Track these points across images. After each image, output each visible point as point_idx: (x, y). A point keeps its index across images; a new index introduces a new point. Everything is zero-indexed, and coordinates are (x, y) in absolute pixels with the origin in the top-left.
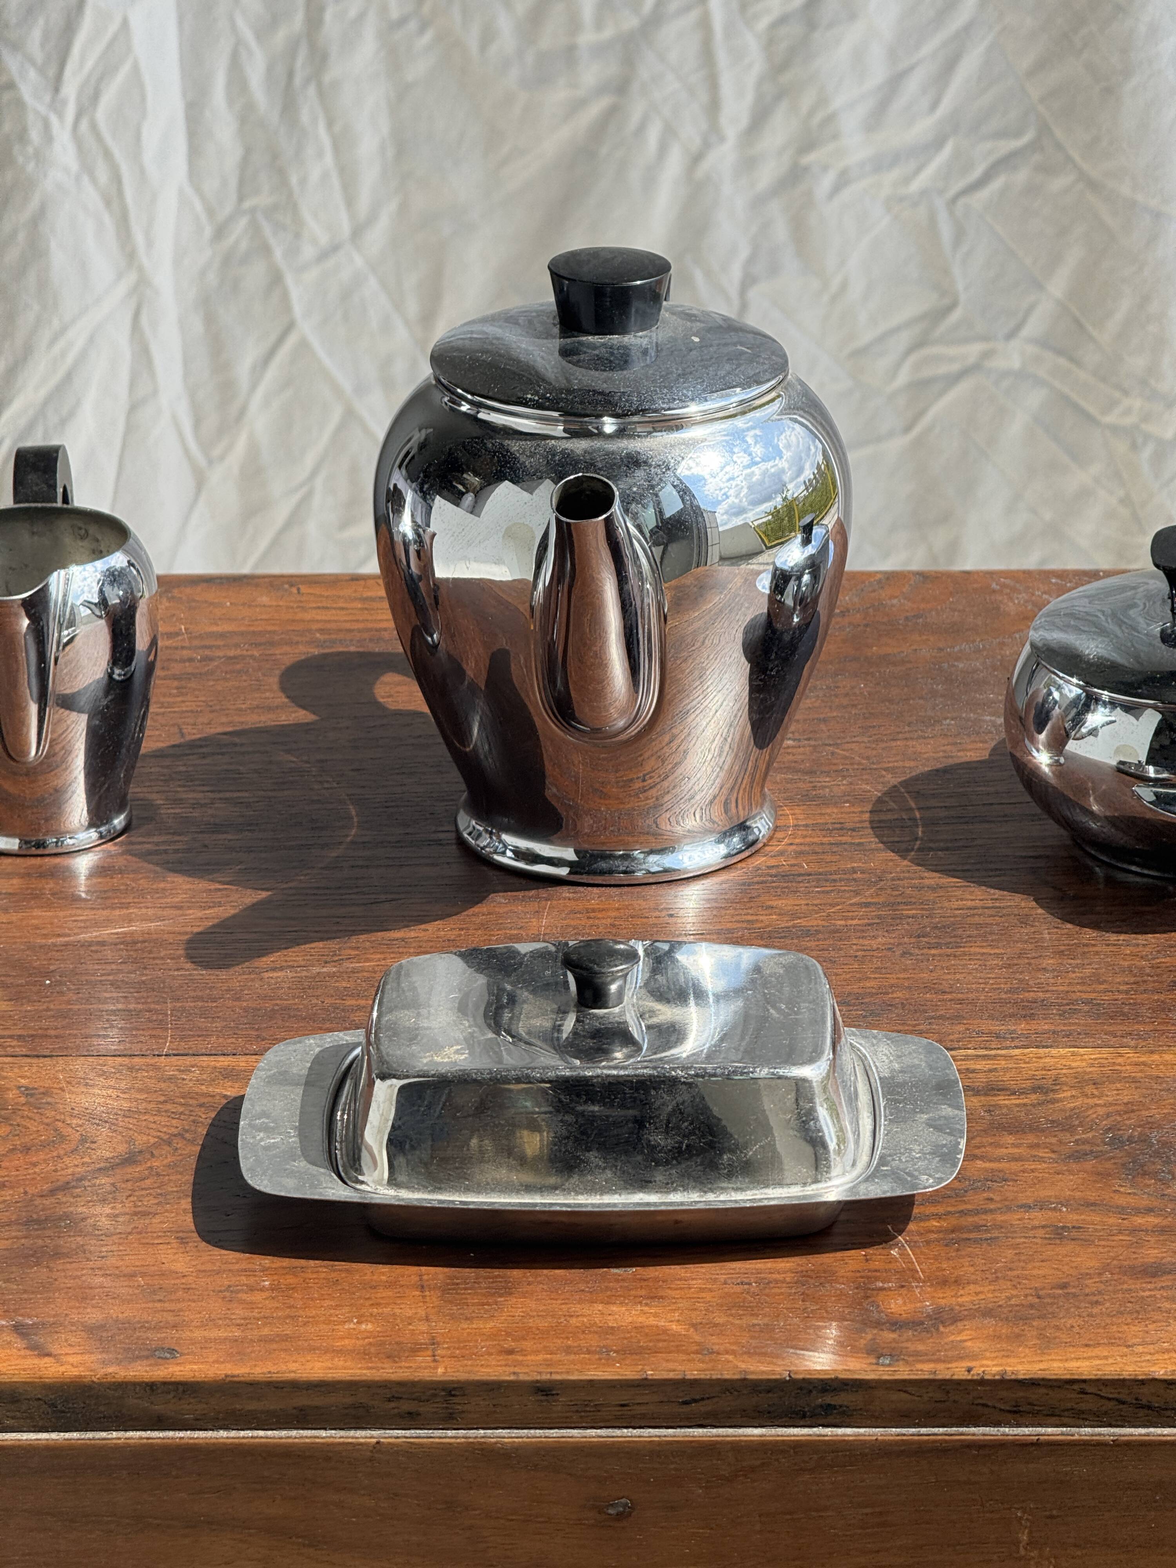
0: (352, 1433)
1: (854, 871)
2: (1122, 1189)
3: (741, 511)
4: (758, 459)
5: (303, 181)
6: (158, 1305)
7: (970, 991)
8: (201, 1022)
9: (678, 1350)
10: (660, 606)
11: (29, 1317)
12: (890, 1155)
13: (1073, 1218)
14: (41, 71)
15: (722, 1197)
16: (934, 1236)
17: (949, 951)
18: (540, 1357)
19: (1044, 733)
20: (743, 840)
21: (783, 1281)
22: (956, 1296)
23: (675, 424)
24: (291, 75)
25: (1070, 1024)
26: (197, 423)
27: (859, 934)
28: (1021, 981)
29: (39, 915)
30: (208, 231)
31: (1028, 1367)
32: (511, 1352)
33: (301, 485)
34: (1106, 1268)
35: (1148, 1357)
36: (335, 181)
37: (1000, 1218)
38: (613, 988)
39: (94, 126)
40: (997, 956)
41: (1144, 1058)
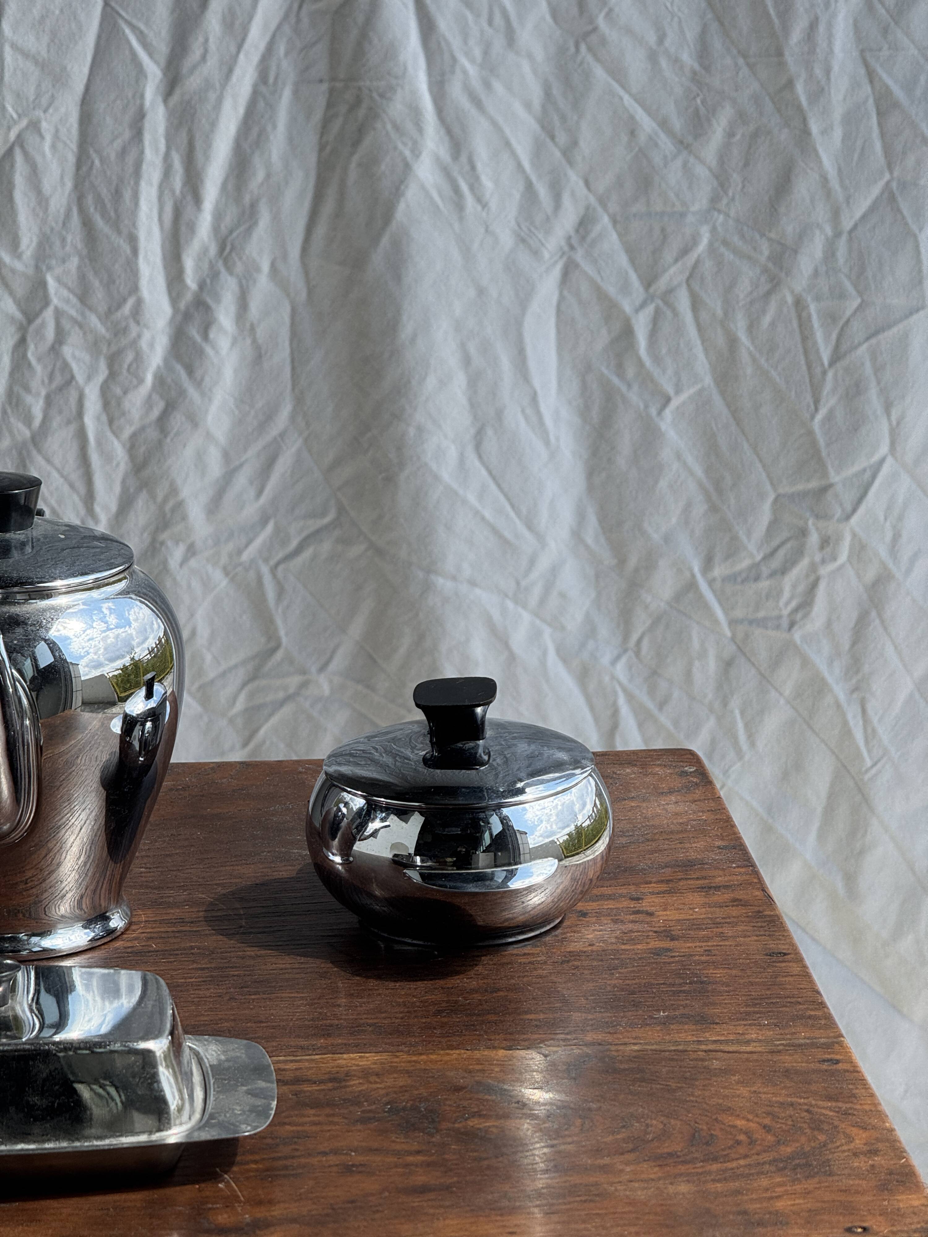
1: (192, 948)
2: (398, 1140)
3: (99, 665)
4: (112, 626)
7: (281, 1020)
10: (37, 740)
12: (218, 1113)
13: (360, 1159)
16: (252, 1174)
17: (264, 996)
19: (337, 840)
20: (106, 929)
21: (135, 1207)
22: (269, 1211)
23: (46, 594)
25: (358, 1039)
27: (195, 988)
28: (320, 1013)
34: (384, 1190)
37: (303, 1161)
40: (302, 998)
41: (414, 1058)
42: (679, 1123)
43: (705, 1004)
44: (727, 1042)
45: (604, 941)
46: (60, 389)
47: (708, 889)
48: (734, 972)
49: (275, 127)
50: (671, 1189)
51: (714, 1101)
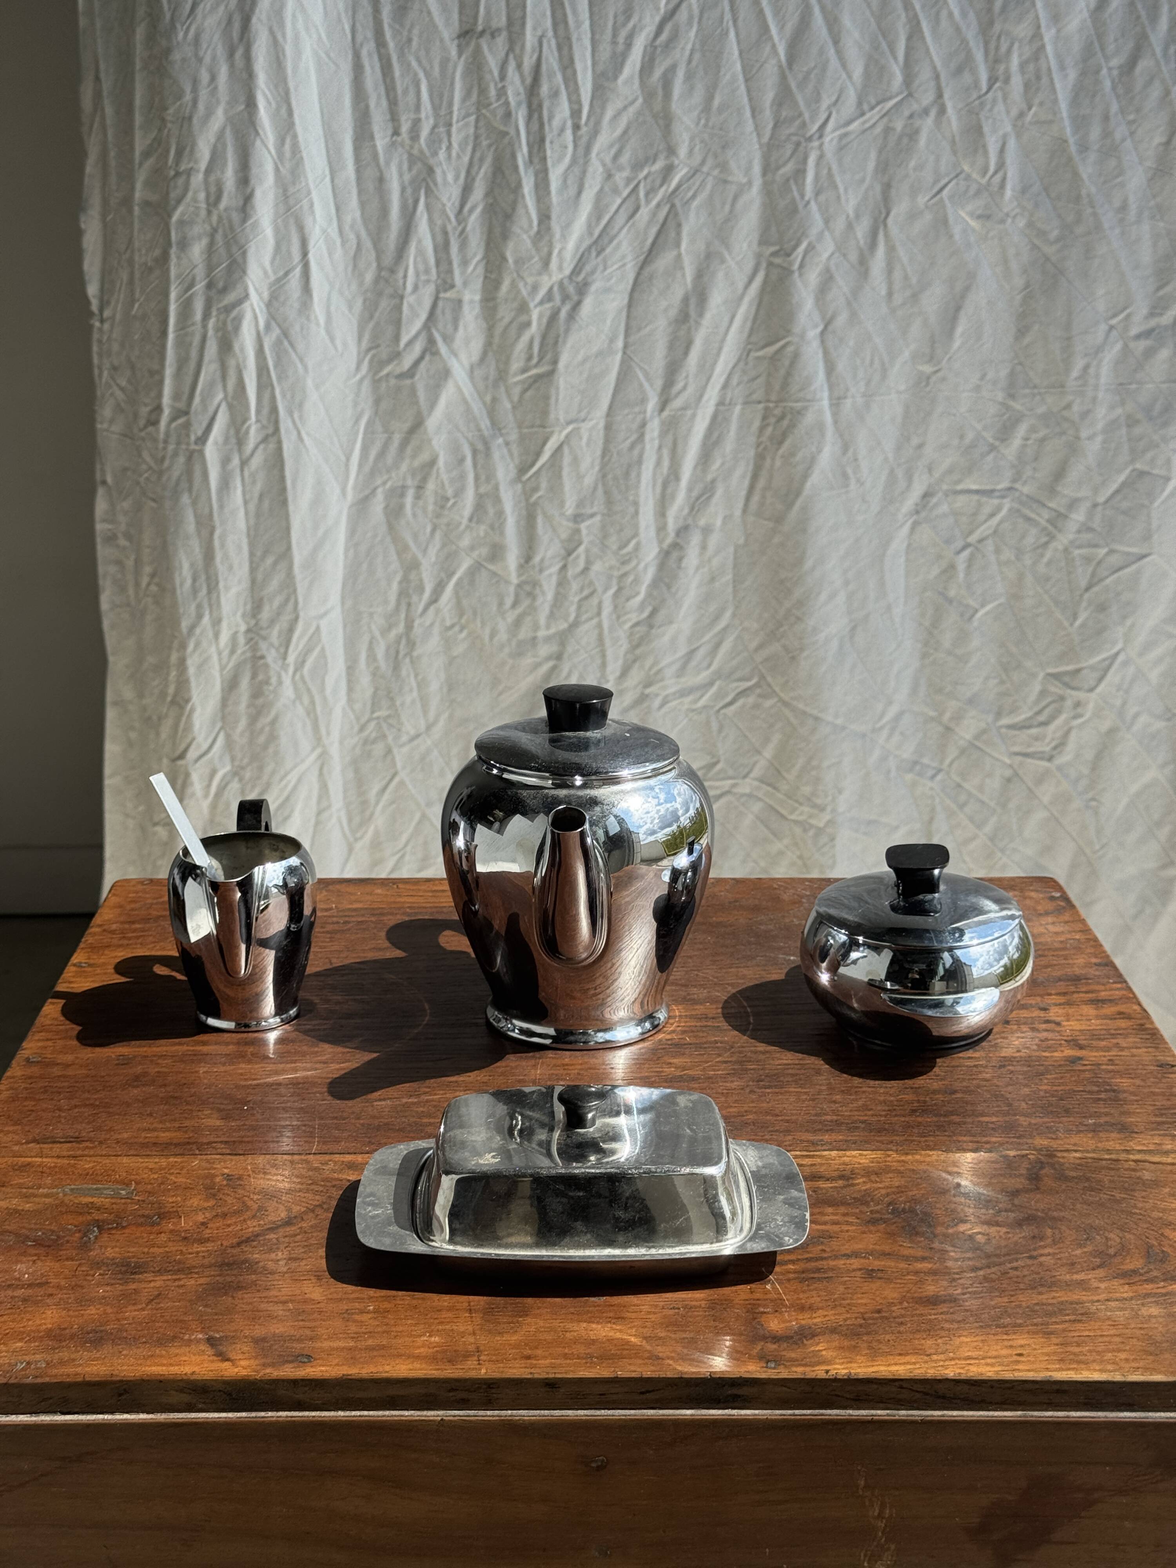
0: (425, 1413)
1: (716, 1042)
2: (904, 1244)
3: (653, 832)
4: (662, 802)
5: (402, 704)
6: (301, 1323)
7: (792, 1114)
8: (336, 1133)
9: (637, 1356)
10: (608, 887)
11: (218, 1332)
12: (763, 1223)
13: (877, 1264)
14: (277, 650)
15: (661, 1251)
16: (791, 1276)
17: (777, 1090)
18: (548, 1361)
19: (825, 963)
20: (652, 1024)
21: (700, 1306)
22: (811, 1318)
23: (616, 781)
24: (397, 652)
25: (855, 1136)
26: (350, 820)
27: (723, 1080)
28: (822, 1109)
29: (243, 1066)
30: (356, 728)
31: (864, 1370)
32: (528, 1357)
33: (399, 851)
34: (903, 1299)
35: (941, 1363)
36: (419, 705)
37: (832, 1263)
38: (590, 1116)
39: (302, 677)
40: (806, 1093)
41: (903, 1158)
42: (1132, 1237)
43: (1123, 1113)
44: (1150, 1152)
45: (1027, 1048)
46: (586, 598)
47: (1097, 1002)
48: (1138, 1082)
49: (729, 432)
50: (1144, 1311)
51: (1156, 1214)
